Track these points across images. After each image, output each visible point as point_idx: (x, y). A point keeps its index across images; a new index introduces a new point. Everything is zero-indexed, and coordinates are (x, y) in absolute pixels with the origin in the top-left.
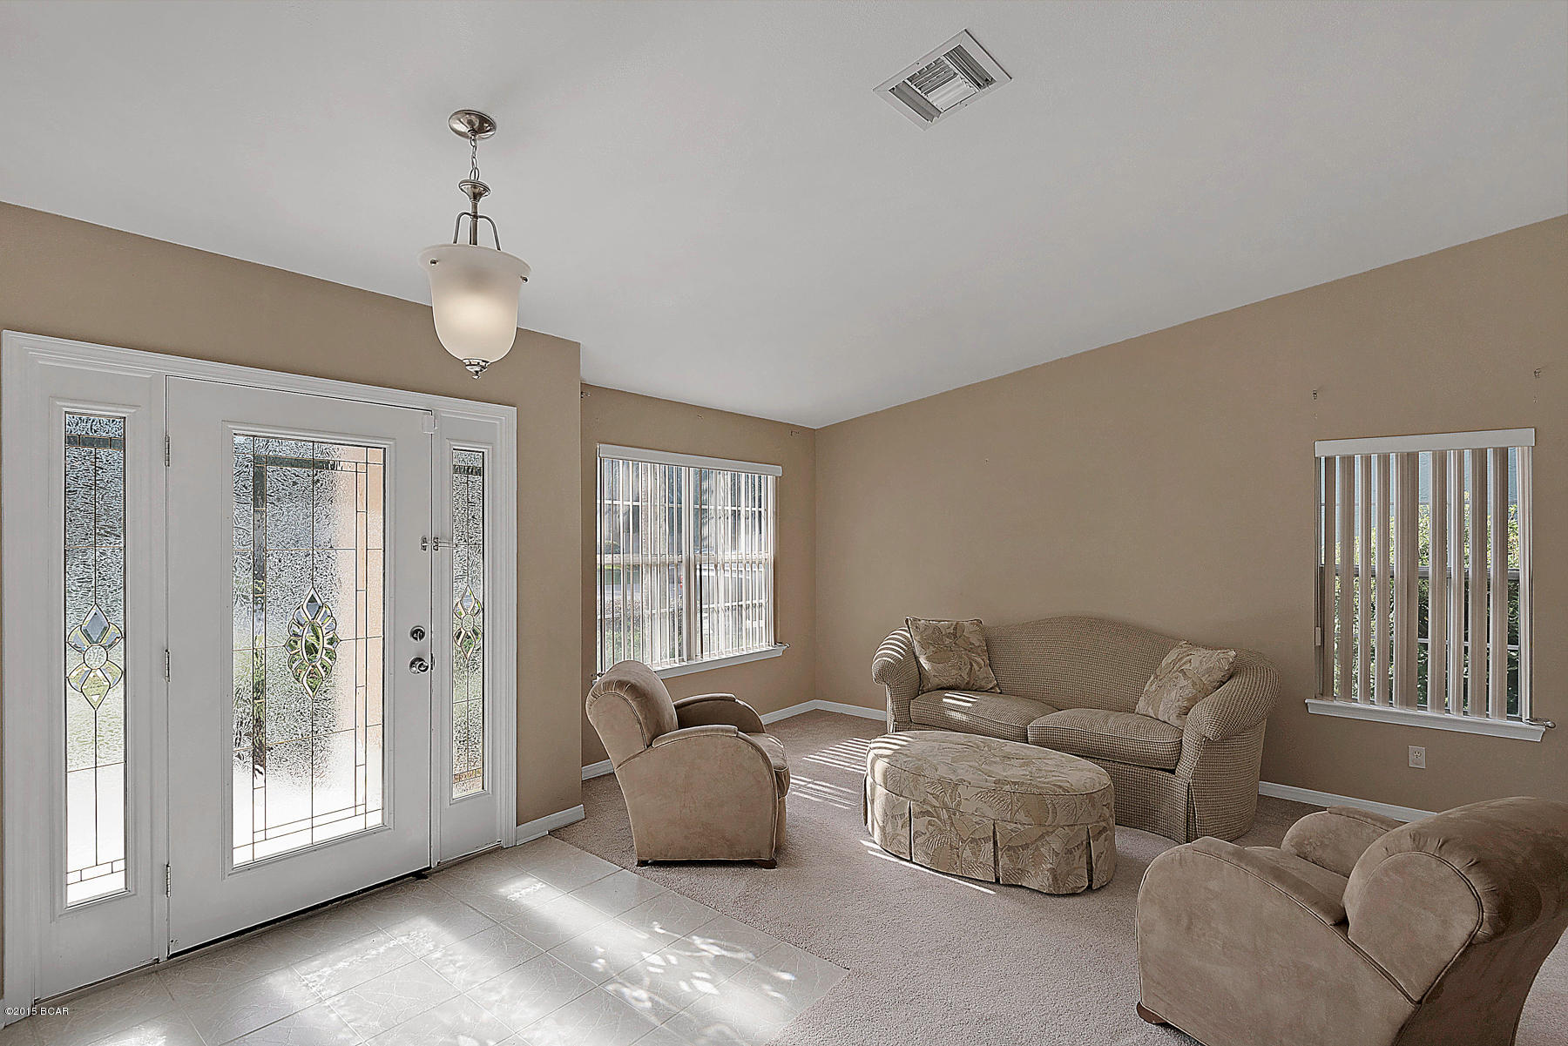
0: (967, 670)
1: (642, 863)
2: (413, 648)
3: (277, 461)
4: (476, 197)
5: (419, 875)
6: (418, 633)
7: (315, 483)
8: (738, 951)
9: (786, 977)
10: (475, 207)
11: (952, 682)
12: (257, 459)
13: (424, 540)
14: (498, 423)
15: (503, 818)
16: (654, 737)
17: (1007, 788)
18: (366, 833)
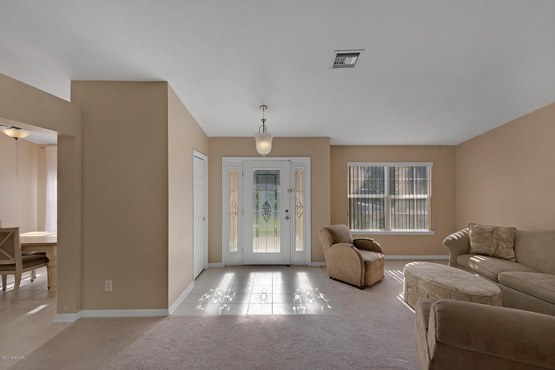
0: (495, 248)
1: (330, 278)
2: (286, 214)
3: (260, 174)
4: (264, 122)
5: (288, 266)
6: (287, 211)
7: (267, 178)
8: (326, 299)
9: (329, 307)
10: (264, 124)
11: (484, 252)
12: (257, 174)
13: (288, 190)
14: (306, 161)
15: (308, 259)
16: (333, 244)
17: (434, 283)
18: (277, 253)
